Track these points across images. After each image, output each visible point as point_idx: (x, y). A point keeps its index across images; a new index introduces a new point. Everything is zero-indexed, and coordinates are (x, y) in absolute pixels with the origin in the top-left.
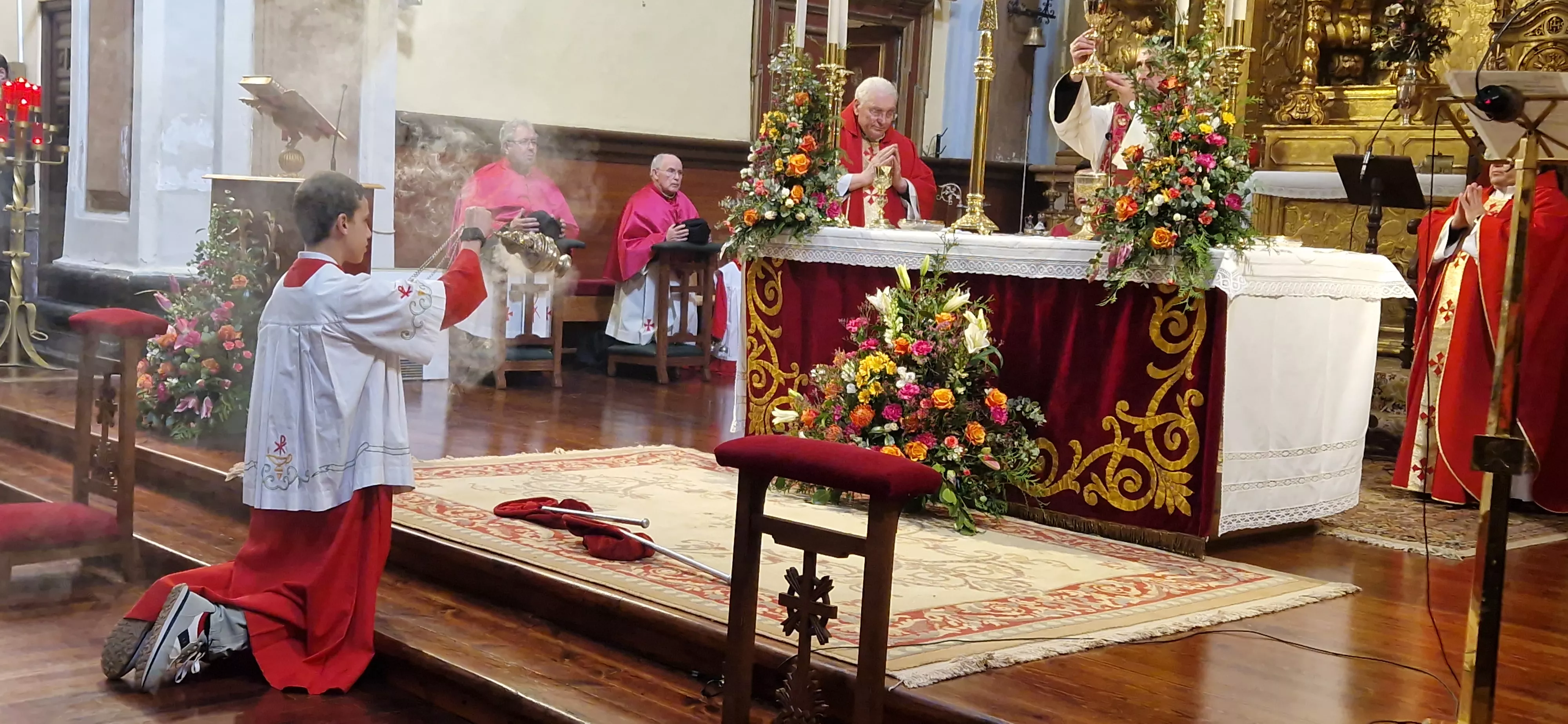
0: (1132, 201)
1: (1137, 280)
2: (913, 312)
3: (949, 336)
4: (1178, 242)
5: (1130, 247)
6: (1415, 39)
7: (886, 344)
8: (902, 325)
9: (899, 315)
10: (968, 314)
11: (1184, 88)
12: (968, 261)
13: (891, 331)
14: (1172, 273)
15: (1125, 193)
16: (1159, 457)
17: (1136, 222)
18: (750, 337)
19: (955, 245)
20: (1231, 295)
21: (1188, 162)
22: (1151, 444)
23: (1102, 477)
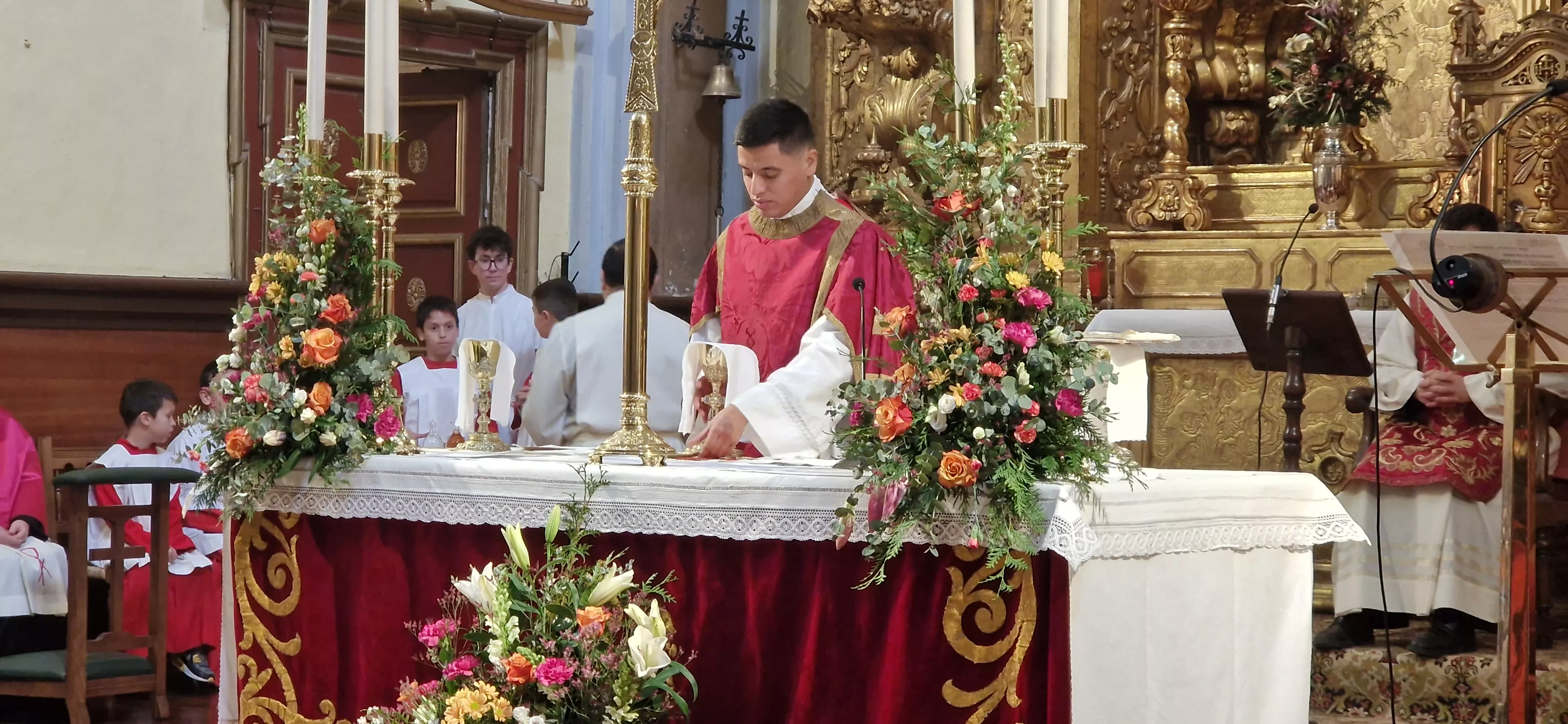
0: (903, 406)
1: (918, 539)
2: (535, 605)
3: (602, 647)
4: (984, 474)
5: (903, 486)
6: (1335, 91)
7: (491, 666)
8: (518, 630)
9: (512, 612)
10: (633, 610)
11: (977, 210)
12: (627, 512)
13: (499, 642)
14: (976, 529)
15: (889, 392)
18: (243, 657)
19: (605, 484)
20: (1074, 562)
21: (993, 338)
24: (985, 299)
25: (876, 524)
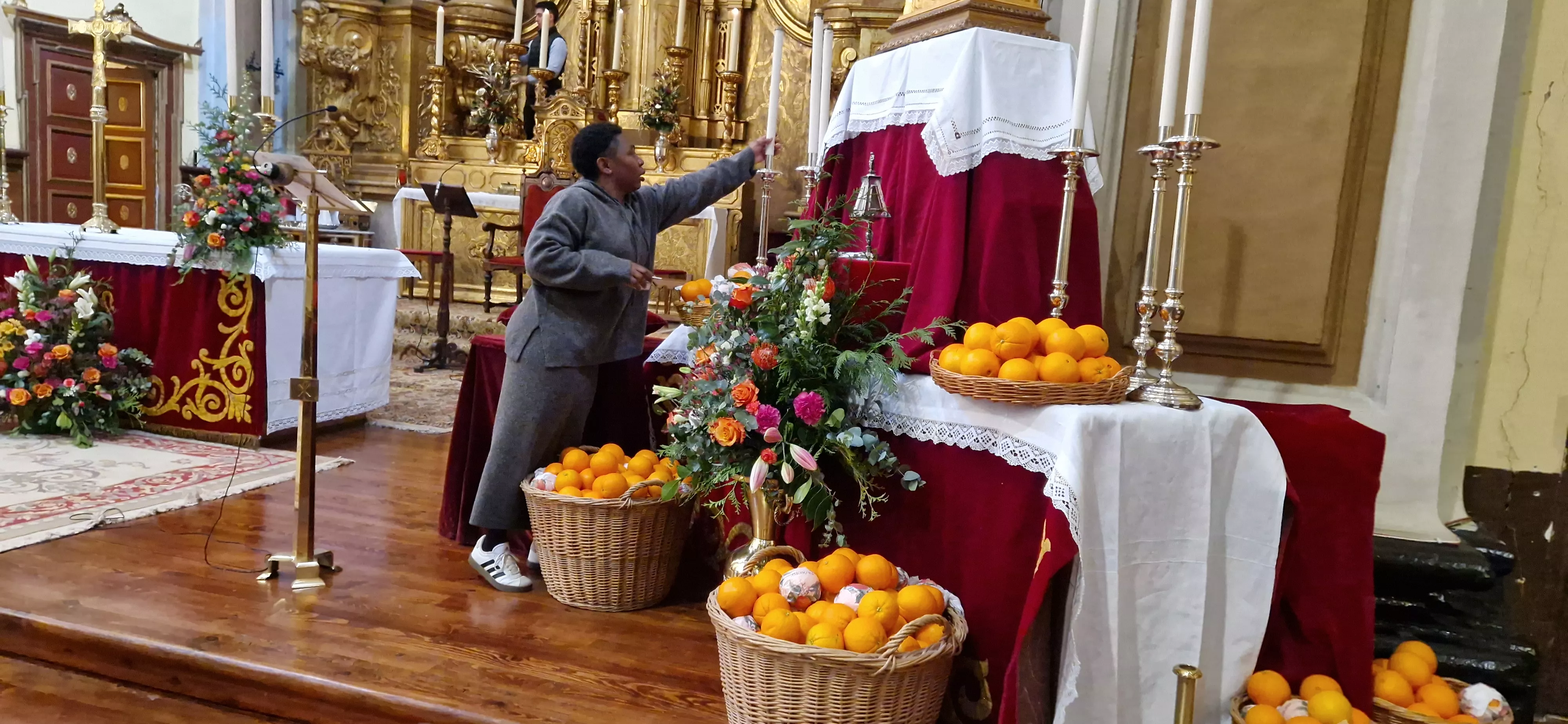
0: (195, 214)
1: (203, 267)
3: (66, 306)
7: (19, 313)
8: (34, 298)
9: (32, 291)
10: (80, 291)
13: (24, 303)
14: (225, 263)
16: (229, 385)
17: (198, 229)
20: (267, 282)
21: (235, 190)
22: (224, 377)
23: (194, 400)
24: (232, 174)
25: (184, 260)
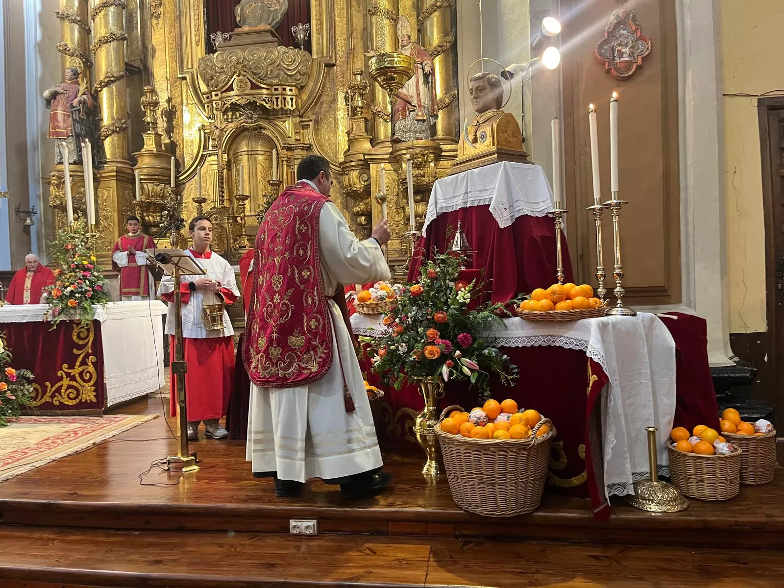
0: (59, 291)
1: (64, 319)
4: (79, 304)
5: (60, 308)
11: (75, 248)
14: (78, 316)
15: (56, 288)
16: (82, 383)
17: (61, 298)
20: (102, 322)
21: (80, 275)
22: (78, 379)
23: (60, 394)
24: (77, 266)
25: (54, 316)
